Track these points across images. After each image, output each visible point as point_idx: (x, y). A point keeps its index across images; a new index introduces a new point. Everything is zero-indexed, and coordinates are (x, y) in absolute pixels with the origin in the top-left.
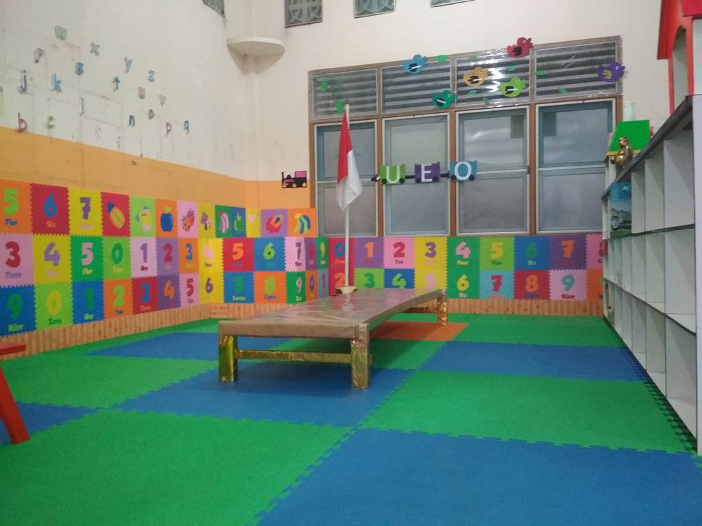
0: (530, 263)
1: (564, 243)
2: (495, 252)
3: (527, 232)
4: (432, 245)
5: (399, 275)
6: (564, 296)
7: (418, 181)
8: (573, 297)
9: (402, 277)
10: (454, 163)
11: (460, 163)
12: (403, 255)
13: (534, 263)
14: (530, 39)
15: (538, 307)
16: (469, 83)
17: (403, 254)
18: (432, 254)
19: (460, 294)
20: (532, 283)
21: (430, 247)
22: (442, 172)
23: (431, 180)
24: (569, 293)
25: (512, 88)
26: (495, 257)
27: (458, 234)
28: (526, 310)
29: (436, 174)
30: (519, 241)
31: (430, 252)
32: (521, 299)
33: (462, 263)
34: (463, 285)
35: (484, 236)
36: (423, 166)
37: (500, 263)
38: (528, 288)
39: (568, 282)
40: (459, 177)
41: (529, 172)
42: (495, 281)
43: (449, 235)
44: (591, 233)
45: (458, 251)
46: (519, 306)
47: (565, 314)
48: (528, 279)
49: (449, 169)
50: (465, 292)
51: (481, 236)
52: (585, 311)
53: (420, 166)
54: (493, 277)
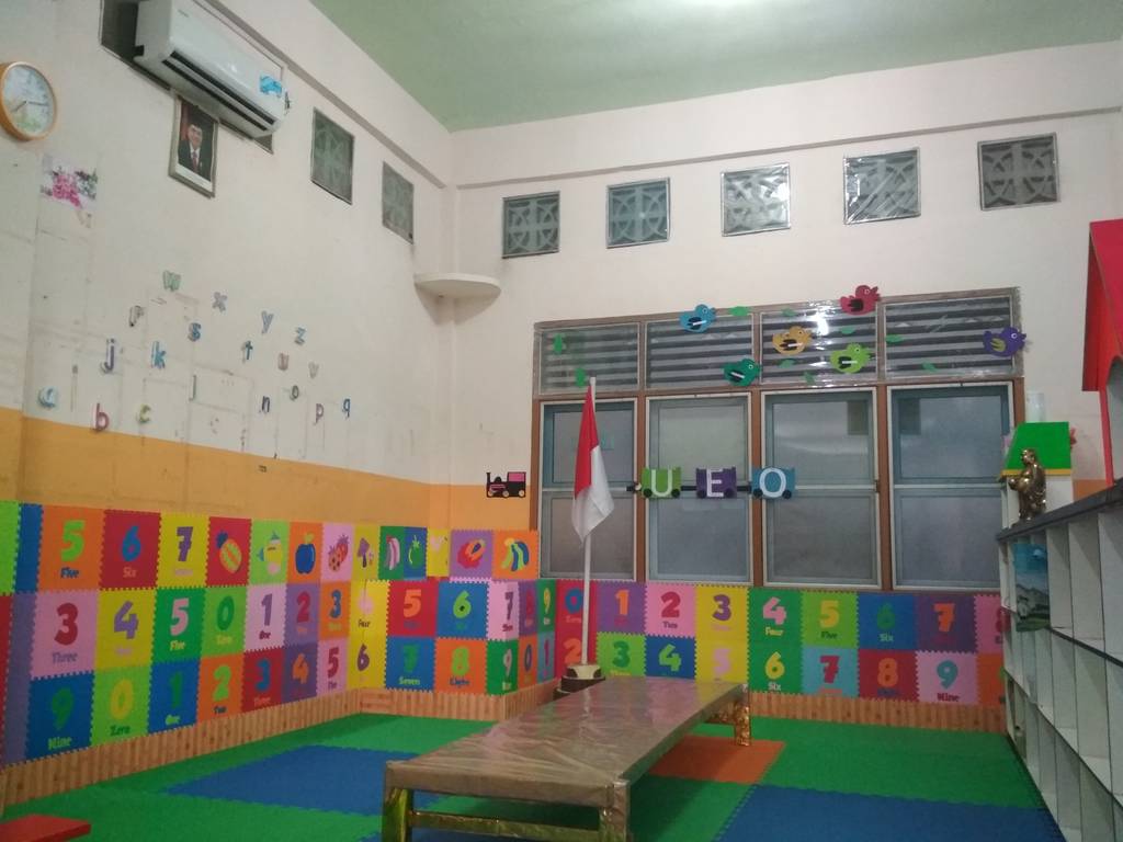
0: (884, 638)
1: (938, 608)
2: (827, 617)
3: (878, 587)
4: (724, 600)
5: (670, 648)
6: (940, 696)
7: (702, 494)
8: (955, 698)
9: (674, 651)
10: (758, 469)
11: (769, 470)
12: (676, 614)
13: (891, 639)
14: (876, 289)
15: (899, 712)
16: (781, 349)
17: (678, 612)
18: (724, 615)
19: (770, 684)
20: (888, 671)
21: (721, 603)
22: (740, 483)
23: (722, 495)
24: (951, 691)
25: (849, 359)
26: (825, 625)
27: (766, 584)
28: (878, 717)
29: (730, 485)
30: (863, 597)
31: (721, 611)
32: (871, 697)
33: (773, 632)
34: (775, 670)
35: (809, 590)
36: (709, 473)
37: (834, 636)
38: (881, 680)
39: (948, 674)
40: (766, 493)
41: (878, 489)
42: (827, 665)
43: (751, 583)
44: (982, 593)
45: (767, 613)
46: (868, 709)
47: (944, 727)
48: (882, 664)
49: (750, 480)
50: (778, 681)
51: (803, 589)
52: (976, 723)
53: (705, 471)
54: (824, 659)
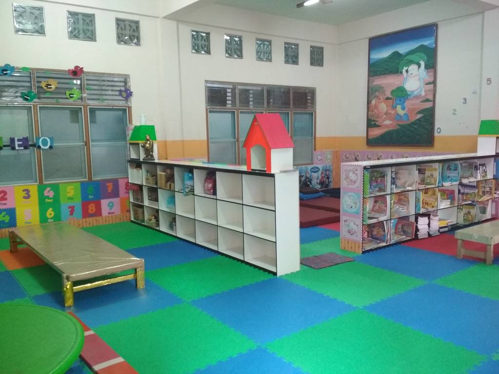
0: (90, 197)
1: (107, 184)
2: (69, 192)
3: (87, 179)
4: (27, 191)
6: (109, 213)
7: (13, 148)
8: (113, 213)
9: (6, 214)
10: (38, 139)
11: (43, 138)
13: (92, 197)
15: (96, 221)
17: (6, 198)
18: (28, 197)
19: (49, 220)
20: (92, 208)
22: (30, 143)
23: (23, 148)
24: (112, 211)
26: (69, 195)
27: (44, 183)
28: (90, 224)
29: (26, 144)
30: (82, 183)
31: (26, 195)
32: (86, 217)
33: (49, 201)
34: (50, 214)
35: (62, 183)
36: (16, 139)
37: (72, 199)
38: (90, 211)
39: (111, 206)
40: (42, 147)
41: (86, 145)
42: (70, 209)
43: (38, 183)
44: (121, 178)
45: (46, 194)
46: (86, 222)
47: (111, 223)
48: (90, 206)
49: (35, 141)
50: (51, 218)
51: (60, 183)
52: (120, 219)
53: (14, 139)
54: (69, 207)
